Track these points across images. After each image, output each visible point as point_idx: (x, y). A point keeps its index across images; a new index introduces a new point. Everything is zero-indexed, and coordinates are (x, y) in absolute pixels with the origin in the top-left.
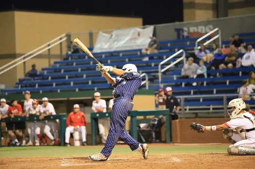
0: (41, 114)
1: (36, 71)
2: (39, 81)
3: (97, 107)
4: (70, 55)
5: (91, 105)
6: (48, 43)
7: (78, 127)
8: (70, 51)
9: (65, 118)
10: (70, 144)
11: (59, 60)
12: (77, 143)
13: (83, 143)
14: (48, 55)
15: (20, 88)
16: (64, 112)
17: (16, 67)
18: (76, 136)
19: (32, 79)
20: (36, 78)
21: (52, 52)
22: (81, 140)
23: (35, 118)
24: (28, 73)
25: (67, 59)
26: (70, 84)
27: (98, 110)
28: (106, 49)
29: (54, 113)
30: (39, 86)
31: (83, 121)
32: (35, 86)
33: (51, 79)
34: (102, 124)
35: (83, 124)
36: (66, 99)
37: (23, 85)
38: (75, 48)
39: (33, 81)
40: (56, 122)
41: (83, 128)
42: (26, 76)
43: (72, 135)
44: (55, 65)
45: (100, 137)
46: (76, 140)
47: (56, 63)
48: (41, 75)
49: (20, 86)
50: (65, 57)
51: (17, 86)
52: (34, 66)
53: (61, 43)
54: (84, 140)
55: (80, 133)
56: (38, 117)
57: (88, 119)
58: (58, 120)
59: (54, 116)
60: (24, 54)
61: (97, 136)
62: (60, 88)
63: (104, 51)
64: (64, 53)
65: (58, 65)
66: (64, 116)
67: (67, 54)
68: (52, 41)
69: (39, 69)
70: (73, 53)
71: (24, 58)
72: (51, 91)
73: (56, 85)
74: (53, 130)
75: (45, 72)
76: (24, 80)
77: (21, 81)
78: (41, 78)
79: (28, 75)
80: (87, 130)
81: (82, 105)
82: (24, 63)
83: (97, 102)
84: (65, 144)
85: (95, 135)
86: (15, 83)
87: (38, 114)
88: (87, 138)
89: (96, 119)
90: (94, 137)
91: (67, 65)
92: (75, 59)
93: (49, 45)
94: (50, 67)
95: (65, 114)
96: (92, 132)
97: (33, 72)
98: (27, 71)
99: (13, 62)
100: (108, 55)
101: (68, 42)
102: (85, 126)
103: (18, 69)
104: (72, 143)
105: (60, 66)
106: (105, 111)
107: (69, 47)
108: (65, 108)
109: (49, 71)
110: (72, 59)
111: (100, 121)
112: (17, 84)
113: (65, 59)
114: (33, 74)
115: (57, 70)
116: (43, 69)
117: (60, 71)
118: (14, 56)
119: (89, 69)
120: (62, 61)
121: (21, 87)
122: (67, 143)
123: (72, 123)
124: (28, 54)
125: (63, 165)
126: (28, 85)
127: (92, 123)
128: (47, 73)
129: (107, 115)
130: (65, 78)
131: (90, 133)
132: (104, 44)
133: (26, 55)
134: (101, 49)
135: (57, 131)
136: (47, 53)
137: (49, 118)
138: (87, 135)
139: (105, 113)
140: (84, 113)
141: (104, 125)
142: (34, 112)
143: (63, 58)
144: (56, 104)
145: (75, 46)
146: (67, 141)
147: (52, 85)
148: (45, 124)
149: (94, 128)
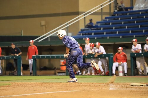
0: (95, 53)
1: (93, 24)
2: (95, 30)
3: (135, 49)
4: (117, 13)
5: (131, 48)
6: (101, 4)
7: (122, 63)
8: (117, 10)
9: (112, 57)
10: (115, 74)
11: (108, 16)
12: (121, 74)
13: (125, 74)
14: (101, 13)
15: (81, 35)
16: (112, 53)
17: (79, 21)
18: (120, 69)
19: (90, 29)
20: (92, 29)
21: (104, 11)
22: (123, 72)
23: (92, 56)
24: (87, 25)
25: (114, 15)
26: (116, 33)
27: (136, 51)
28: (142, 8)
29: (105, 53)
30: (94, 34)
31: (125, 59)
32: (91, 34)
33: (103, 29)
34: (138, 61)
35: (125, 61)
36: (113, 43)
37: (83, 34)
38: (120, 7)
39: (90, 31)
40: (106, 59)
41: (125, 64)
42: (86, 27)
43: (117, 69)
44: (106, 19)
45: (137, 70)
46: (120, 72)
47: (106, 18)
48: (96, 26)
49: (81, 34)
50: (113, 14)
51: (80, 34)
52: (91, 20)
53: (110, 4)
54: (126, 72)
55: (123, 67)
56: (93, 55)
57: (129, 57)
58: (107, 58)
59: (104, 55)
60: (85, 12)
61: (135, 69)
62: (109, 36)
63: (141, 9)
64: (112, 11)
65: (108, 20)
66: (112, 55)
67: (114, 11)
68: (104, 3)
69: (94, 22)
70: (118, 11)
71: (85, 15)
72: (103, 38)
73: (106, 33)
74: (104, 65)
75: (99, 25)
76: (84, 30)
77: (82, 30)
78: (96, 28)
79: (87, 27)
80: (128, 65)
81: (124, 48)
82: (85, 18)
83: (135, 46)
84: (112, 75)
85: (134, 68)
86: (78, 32)
87: (94, 53)
88: (128, 71)
89: (134, 57)
90: (133, 70)
91: (114, 19)
92: (120, 15)
93: (102, 6)
94: (103, 21)
95: (112, 54)
96: (131, 66)
97: (90, 25)
98: (86, 24)
99: (77, 17)
100: (144, 12)
101: (115, 3)
102: (126, 62)
103: (80, 22)
104: (117, 74)
105: (109, 20)
106: (141, 52)
107: (116, 7)
108: (112, 50)
109: (101, 24)
110: (117, 15)
111: (137, 59)
112: (79, 32)
113: (112, 15)
114: (90, 26)
115: (107, 23)
116: (98, 23)
117: (109, 24)
118: (78, 13)
119: (129, 22)
120: (111, 16)
121: (83, 35)
122: (113, 74)
123: (117, 60)
124: (87, 12)
125: (111, 89)
126: (87, 33)
127: (131, 60)
128: (100, 25)
129: (142, 55)
130: (113, 28)
131: (130, 67)
132: (141, 4)
133: (86, 13)
134: (139, 8)
135: (107, 65)
136: (100, 11)
137: (101, 56)
138: (128, 69)
139: (141, 54)
140: (126, 53)
141: (140, 62)
142: (91, 52)
143: (111, 15)
144: (106, 47)
145: (120, 6)
146: (114, 72)
147: (104, 34)
148: (98, 60)
149: (133, 64)
